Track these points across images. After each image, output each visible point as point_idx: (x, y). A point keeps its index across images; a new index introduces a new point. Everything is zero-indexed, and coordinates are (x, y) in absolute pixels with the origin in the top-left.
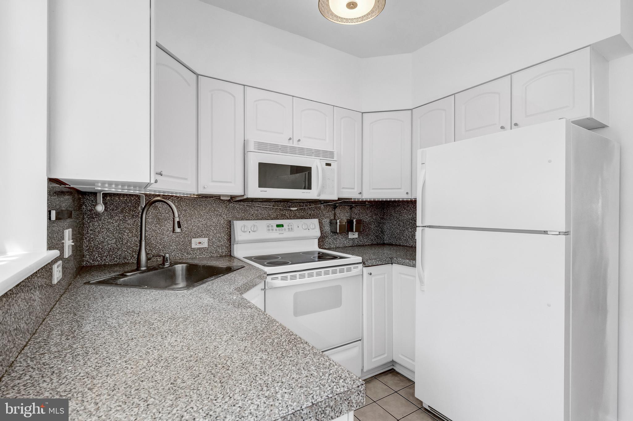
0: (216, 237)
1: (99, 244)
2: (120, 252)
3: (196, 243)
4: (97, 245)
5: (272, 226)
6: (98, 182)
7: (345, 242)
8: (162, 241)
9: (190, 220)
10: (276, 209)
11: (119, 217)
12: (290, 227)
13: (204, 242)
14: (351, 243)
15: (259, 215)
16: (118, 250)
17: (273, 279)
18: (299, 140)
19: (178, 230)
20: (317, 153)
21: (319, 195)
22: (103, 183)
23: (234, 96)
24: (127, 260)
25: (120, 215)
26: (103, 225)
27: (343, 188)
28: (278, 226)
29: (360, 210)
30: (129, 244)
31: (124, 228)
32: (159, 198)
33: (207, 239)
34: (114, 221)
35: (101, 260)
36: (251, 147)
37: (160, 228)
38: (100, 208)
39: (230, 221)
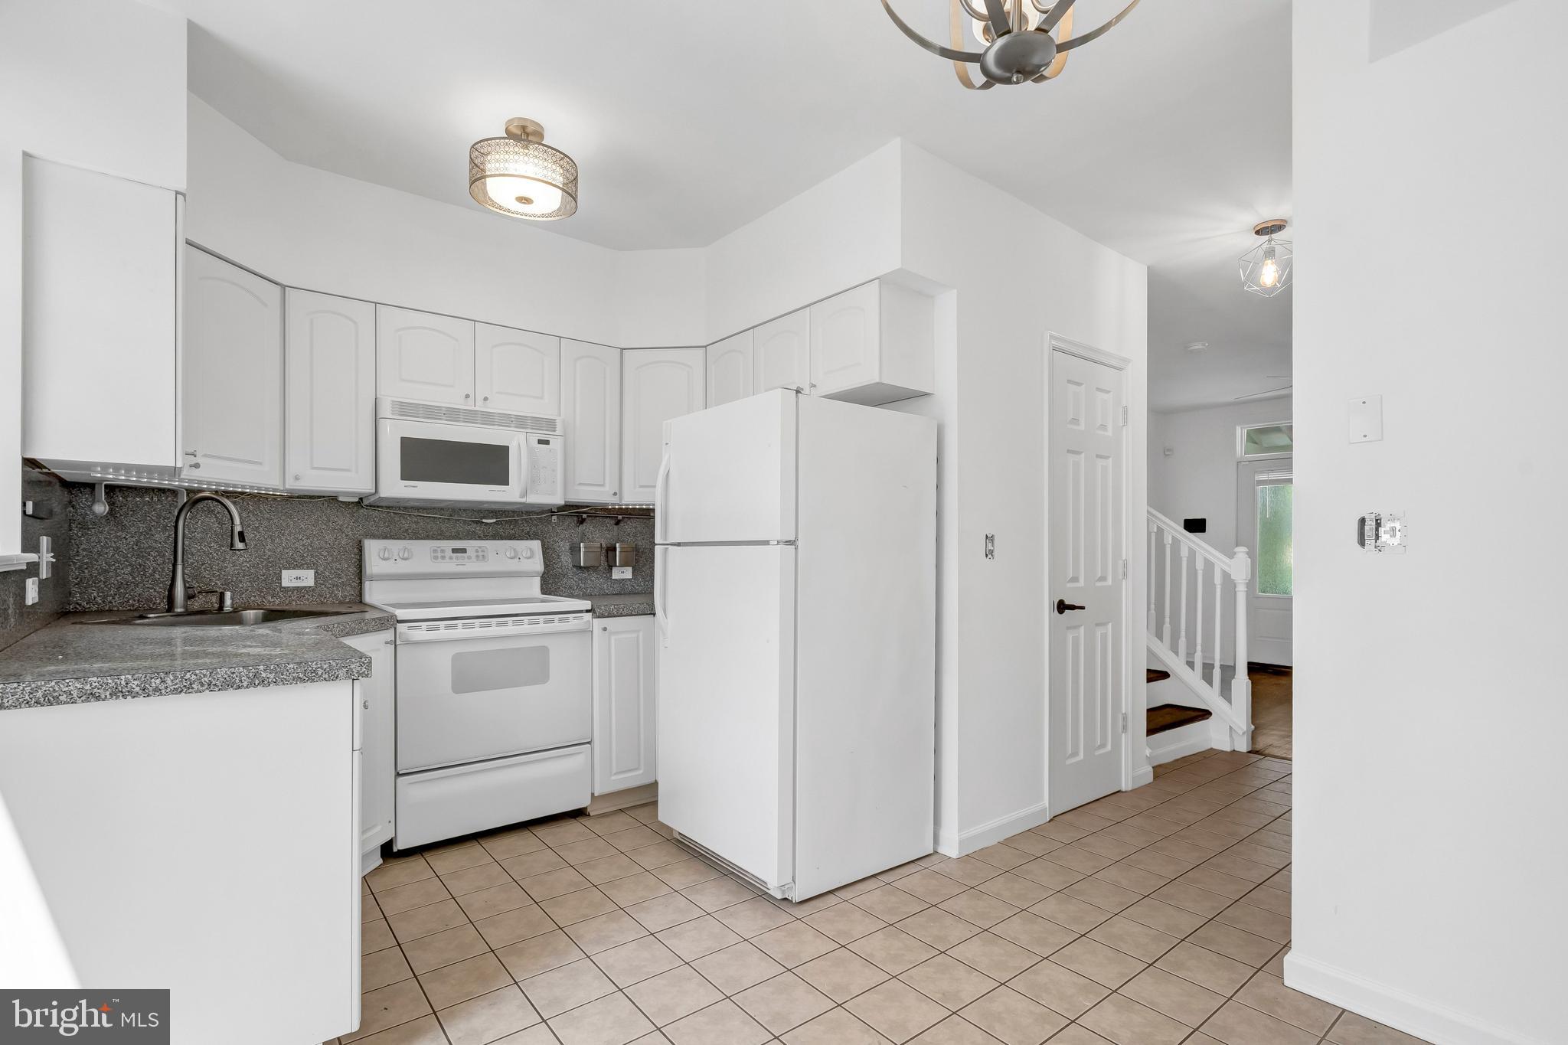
0: (332, 569)
1: (100, 575)
2: (139, 590)
3: (289, 578)
4: (96, 576)
5: (443, 551)
6: (96, 464)
7: (605, 586)
8: (223, 573)
9: (279, 537)
10: (456, 520)
11: (139, 528)
12: (480, 554)
13: (306, 578)
14: (617, 588)
15: (421, 532)
16: (137, 585)
17: (410, 628)
18: (486, 399)
19: (239, 545)
20: (521, 422)
21: (524, 494)
22: (105, 466)
23: (355, 323)
24: (155, 603)
25: (140, 525)
26: (106, 542)
27: (580, 484)
28: (455, 551)
29: (636, 527)
30: (158, 577)
31: (147, 548)
32: (207, 494)
33: (313, 571)
34: (129, 535)
35: (104, 602)
36: (386, 410)
37: (219, 551)
38: (101, 508)
39: (360, 541)
